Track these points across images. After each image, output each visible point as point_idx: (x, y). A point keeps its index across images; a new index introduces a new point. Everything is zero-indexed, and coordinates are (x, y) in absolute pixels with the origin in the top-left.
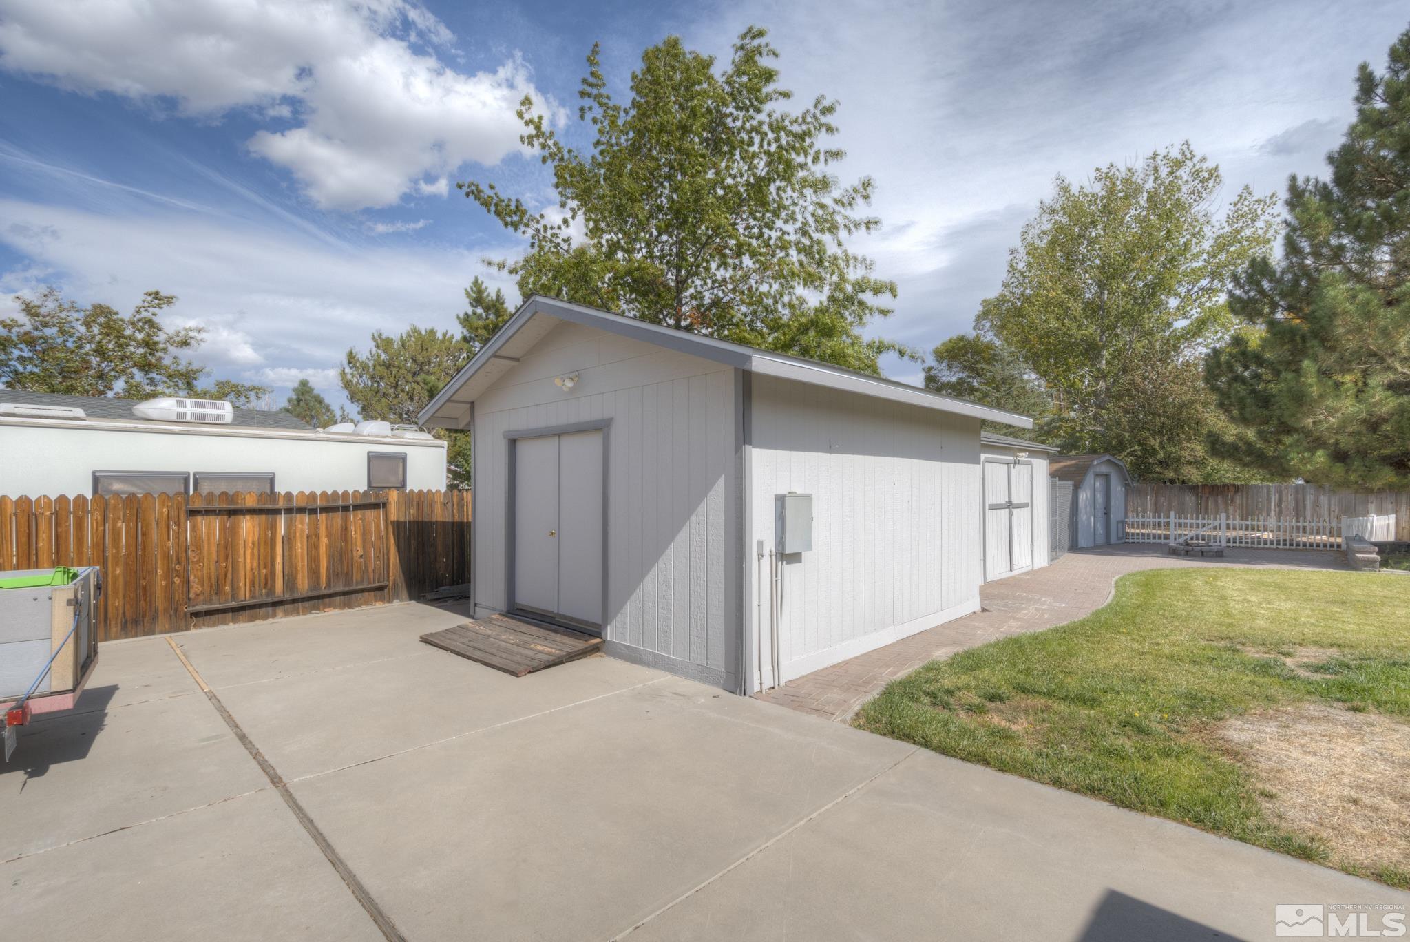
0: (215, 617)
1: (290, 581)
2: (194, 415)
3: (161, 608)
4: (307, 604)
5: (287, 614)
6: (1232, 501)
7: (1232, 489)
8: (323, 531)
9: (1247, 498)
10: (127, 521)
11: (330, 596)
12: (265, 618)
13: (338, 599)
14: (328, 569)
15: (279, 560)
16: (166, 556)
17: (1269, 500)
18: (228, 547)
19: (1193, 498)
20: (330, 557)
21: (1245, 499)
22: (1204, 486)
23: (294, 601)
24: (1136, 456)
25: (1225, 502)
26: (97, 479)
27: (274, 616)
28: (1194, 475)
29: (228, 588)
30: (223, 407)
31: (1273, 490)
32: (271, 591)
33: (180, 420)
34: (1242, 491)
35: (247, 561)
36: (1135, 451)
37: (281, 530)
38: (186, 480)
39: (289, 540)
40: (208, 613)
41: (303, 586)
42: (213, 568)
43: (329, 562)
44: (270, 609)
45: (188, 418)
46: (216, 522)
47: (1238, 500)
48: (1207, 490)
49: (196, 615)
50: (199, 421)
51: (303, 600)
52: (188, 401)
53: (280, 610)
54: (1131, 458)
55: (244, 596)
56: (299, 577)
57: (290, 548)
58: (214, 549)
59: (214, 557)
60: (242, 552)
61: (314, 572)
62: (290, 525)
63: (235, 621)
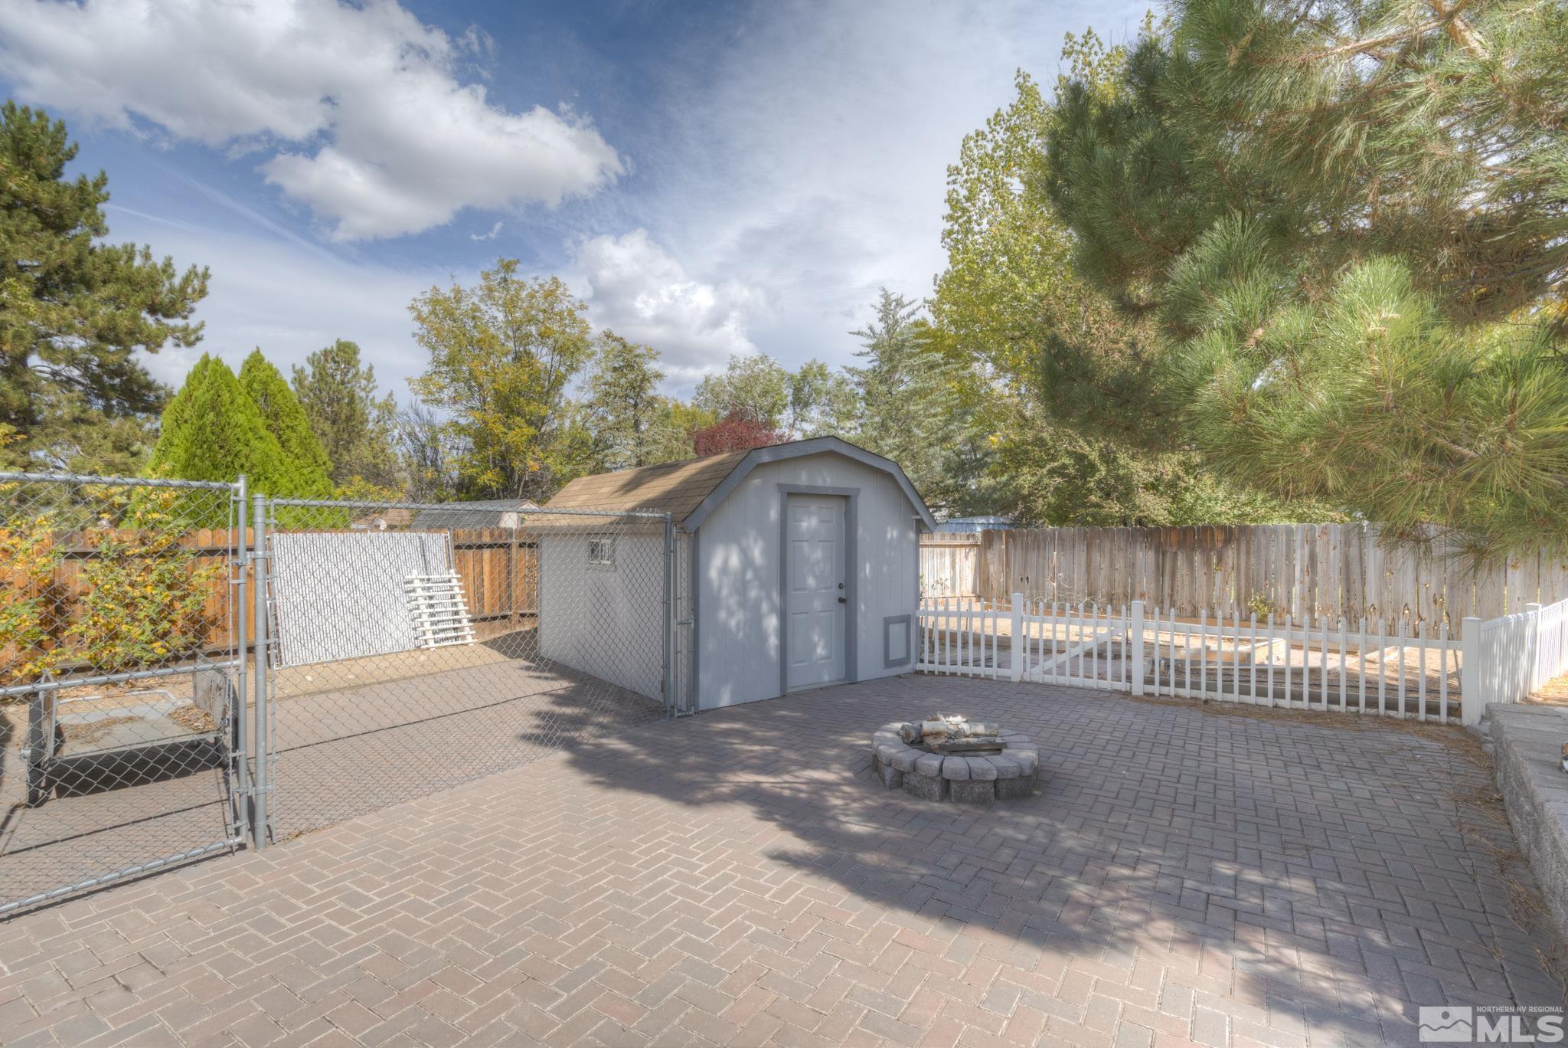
6: (1220, 561)
7: (1219, 537)
9: (1248, 553)
17: (1289, 557)
19: (1151, 554)
21: (1243, 557)
22: (1173, 528)
24: (1068, 476)
25: (1207, 563)
28: (1156, 508)
31: (1298, 538)
34: (1238, 540)
36: (1064, 466)
47: (1230, 555)
48: (1174, 538)
54: (1059, 480)
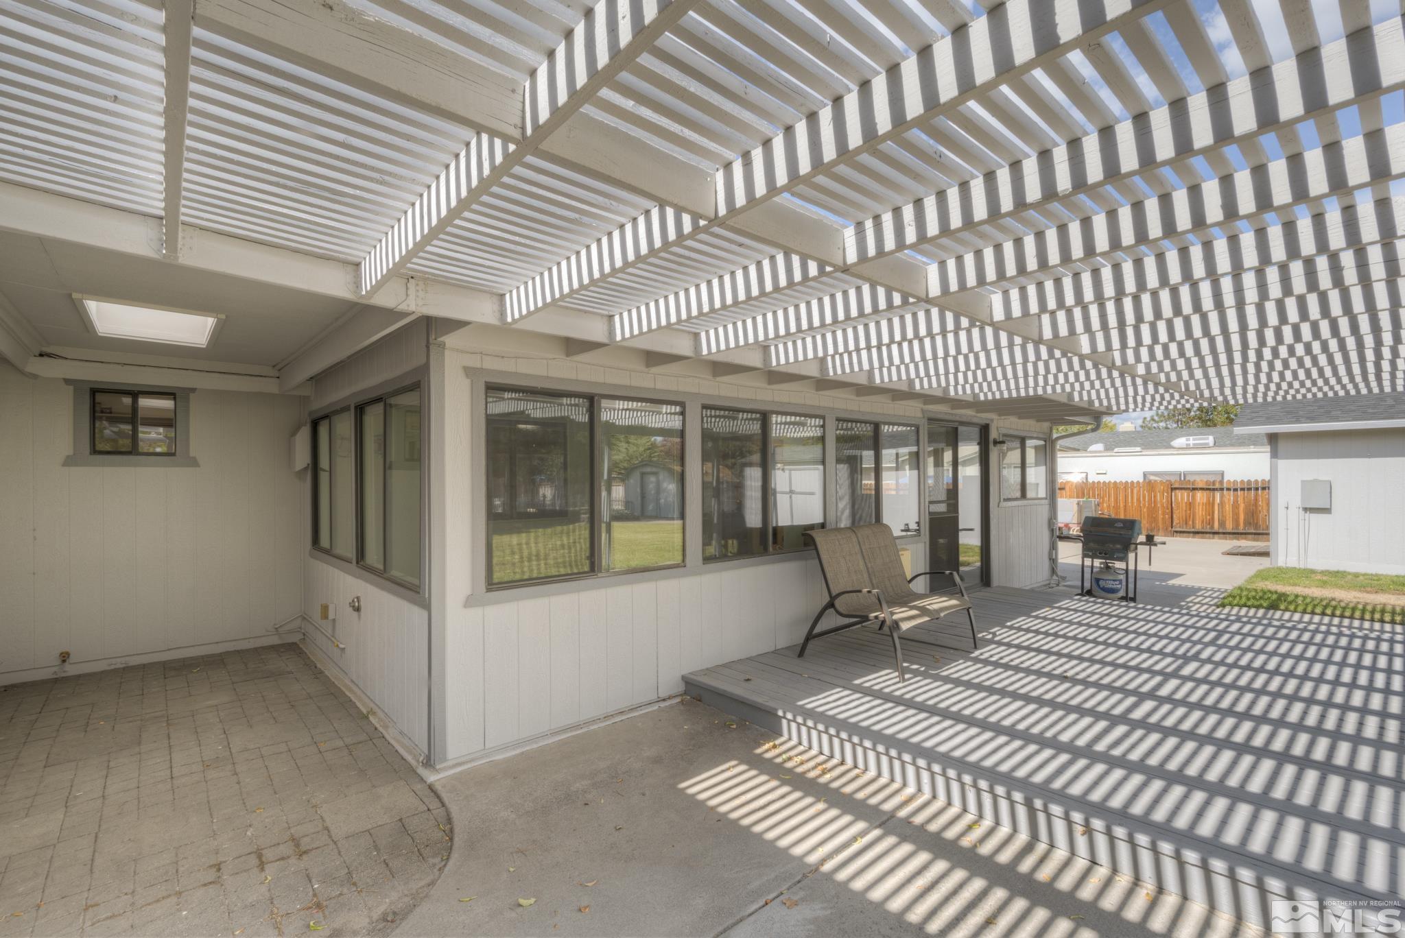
0: (1185, 535)
1: (1222, 523)
2: (1194, 444)
3: (1161, 526)
4: (1231, 536)
5: (1220, 538)
8: (1240, 500)
10: (1148, 491)
11: (1245, 534)
12: (1210, 538)
13: (1250, 536)
14: (1244, 520)
15: (1216, 512)
16: (1162, 506)
18: (1190, 505)
20: (1246, 514)
23: (1224, 533)
26: (1145, 475)
27: (1213, 538)
29: (1191, 523)
30: (1208, 439)
32: (1212, 527)
33: (1188, 447)
35: (1200, 512)
37: (1218, 500)
38: (1180, 475)
39: (1222, 504)
40: (1181, 532)
41: (1229, 527)
42: (1184, 513)
43: (1245, 517)
44: (1211, 535)
45: (1191, 446)
46: (1185, 493)
49: (1177, 532)
50: (1196, 447)
51: (1229, 533)
52: (1191, 438)
53: (1216, 536)
55: (1198, 527)
56: (1227, 522)
57: (1222, 508)
58: (1184, 505)
59: (1184, 508)
60: (1197, 508)
61: (1236, 521)
62: (1222, 497)
63: (1193, 537)
